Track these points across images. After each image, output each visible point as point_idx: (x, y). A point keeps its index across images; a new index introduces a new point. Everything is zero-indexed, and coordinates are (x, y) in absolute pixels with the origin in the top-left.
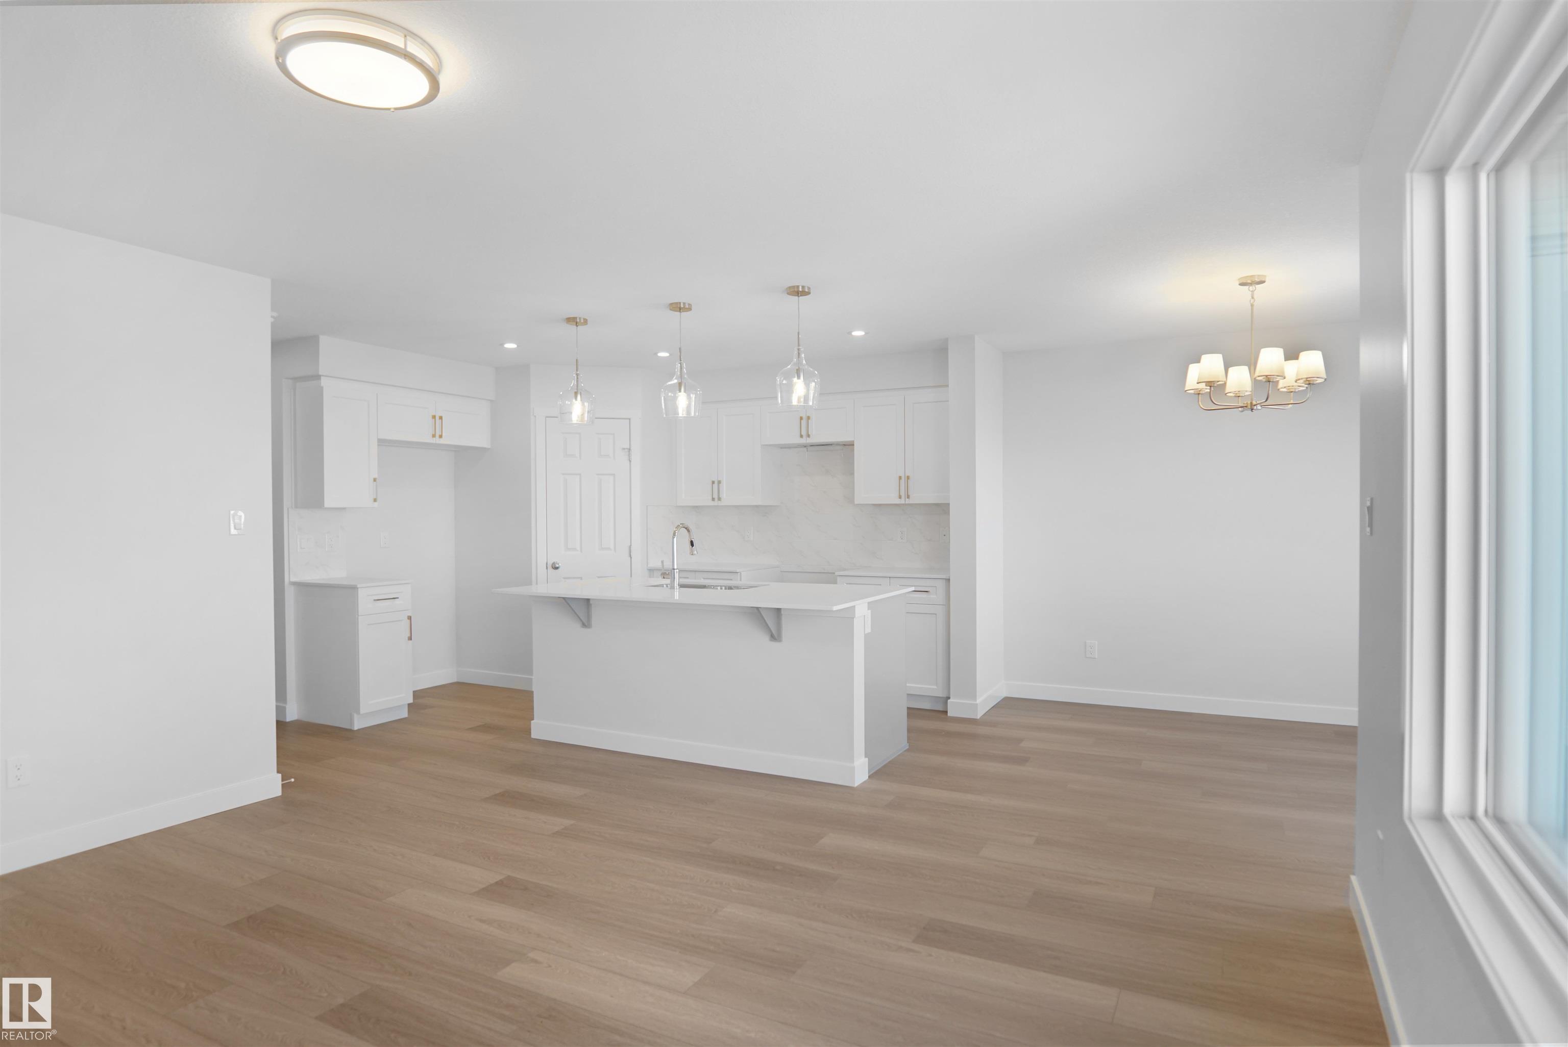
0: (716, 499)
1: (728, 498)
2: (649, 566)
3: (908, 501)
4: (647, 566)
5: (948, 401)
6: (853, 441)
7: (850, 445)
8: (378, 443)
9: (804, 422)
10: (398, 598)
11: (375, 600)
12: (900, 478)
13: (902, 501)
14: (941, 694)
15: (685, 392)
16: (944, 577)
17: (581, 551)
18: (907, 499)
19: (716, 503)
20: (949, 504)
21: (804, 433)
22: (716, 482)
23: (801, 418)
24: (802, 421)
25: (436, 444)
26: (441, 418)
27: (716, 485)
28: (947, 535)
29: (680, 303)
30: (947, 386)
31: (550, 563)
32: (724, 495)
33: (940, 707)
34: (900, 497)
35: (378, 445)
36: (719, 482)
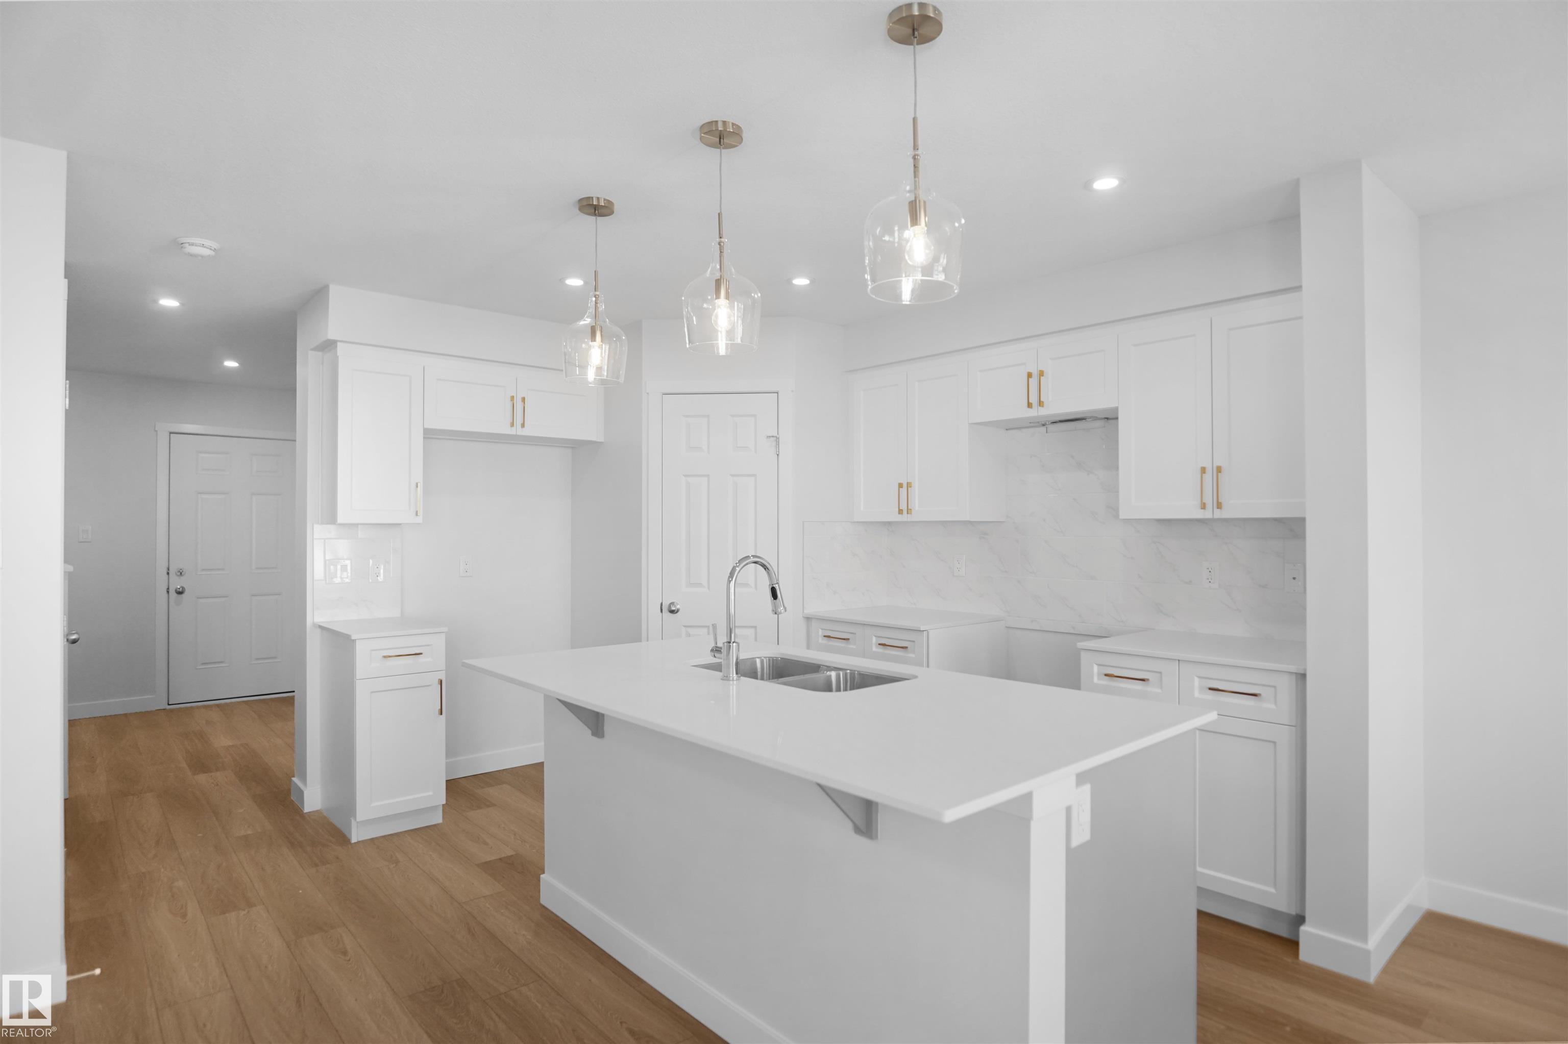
0: (905, 512)
1: (922, 510)
2: (805, 612)
3: (1218, 514)
4: (803, 612)
5: (1301, 318)
6: (1116, 410)
7: (1110, 418)
8: (424, 434)
9: (1033, 382)
10: (421, 654)
11: (385, 657)
12: (1203, 470)
13: (1207, 514)
14: (1284, 904)
15: (727, 297)
16: (1293, 668)
17: (709, 588)
18: (1217, 511)
19: (905, 517)
20: (1303, 520)
21: (1034, 399)
22: (905, 485)
23: (1030, 375)
24: (1030, 379)
25: (516, 436)
26: (523, 399)
27: (903, 491)
28: (1299, 576)
29: (716, 122)
30: (1299, 288)
31: (666, 604)
32: (916, 505)
33: (1282, 931)
34: (1203, 506)
35: (424, 438)
36: (909, 485)
